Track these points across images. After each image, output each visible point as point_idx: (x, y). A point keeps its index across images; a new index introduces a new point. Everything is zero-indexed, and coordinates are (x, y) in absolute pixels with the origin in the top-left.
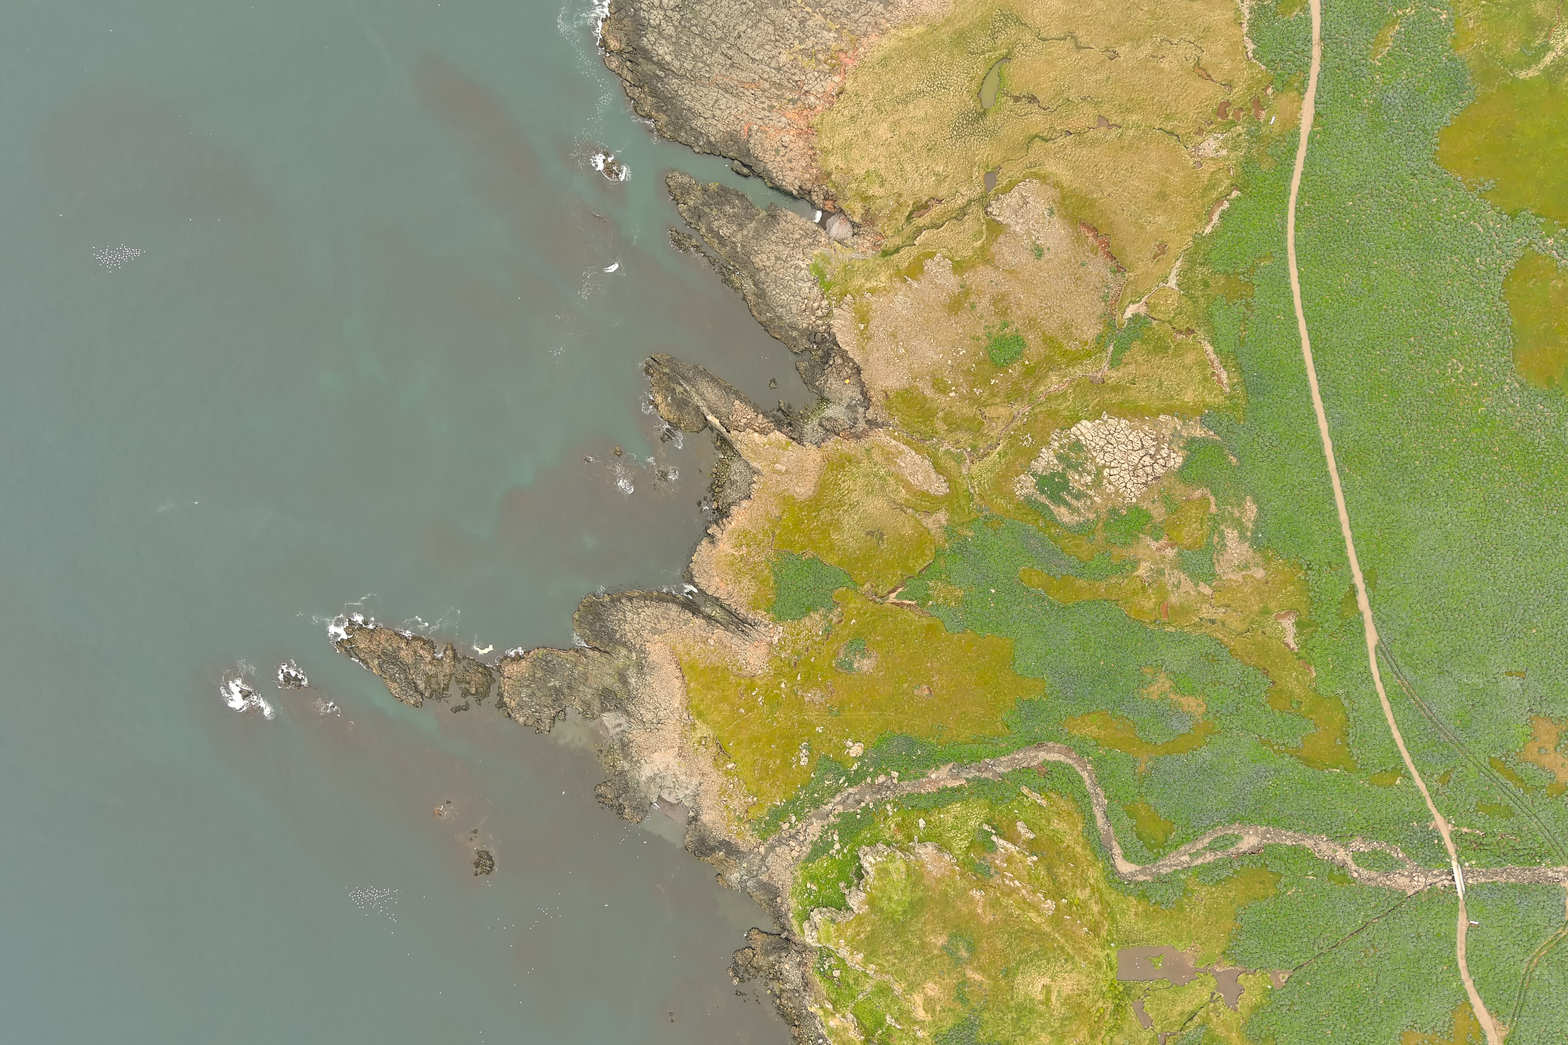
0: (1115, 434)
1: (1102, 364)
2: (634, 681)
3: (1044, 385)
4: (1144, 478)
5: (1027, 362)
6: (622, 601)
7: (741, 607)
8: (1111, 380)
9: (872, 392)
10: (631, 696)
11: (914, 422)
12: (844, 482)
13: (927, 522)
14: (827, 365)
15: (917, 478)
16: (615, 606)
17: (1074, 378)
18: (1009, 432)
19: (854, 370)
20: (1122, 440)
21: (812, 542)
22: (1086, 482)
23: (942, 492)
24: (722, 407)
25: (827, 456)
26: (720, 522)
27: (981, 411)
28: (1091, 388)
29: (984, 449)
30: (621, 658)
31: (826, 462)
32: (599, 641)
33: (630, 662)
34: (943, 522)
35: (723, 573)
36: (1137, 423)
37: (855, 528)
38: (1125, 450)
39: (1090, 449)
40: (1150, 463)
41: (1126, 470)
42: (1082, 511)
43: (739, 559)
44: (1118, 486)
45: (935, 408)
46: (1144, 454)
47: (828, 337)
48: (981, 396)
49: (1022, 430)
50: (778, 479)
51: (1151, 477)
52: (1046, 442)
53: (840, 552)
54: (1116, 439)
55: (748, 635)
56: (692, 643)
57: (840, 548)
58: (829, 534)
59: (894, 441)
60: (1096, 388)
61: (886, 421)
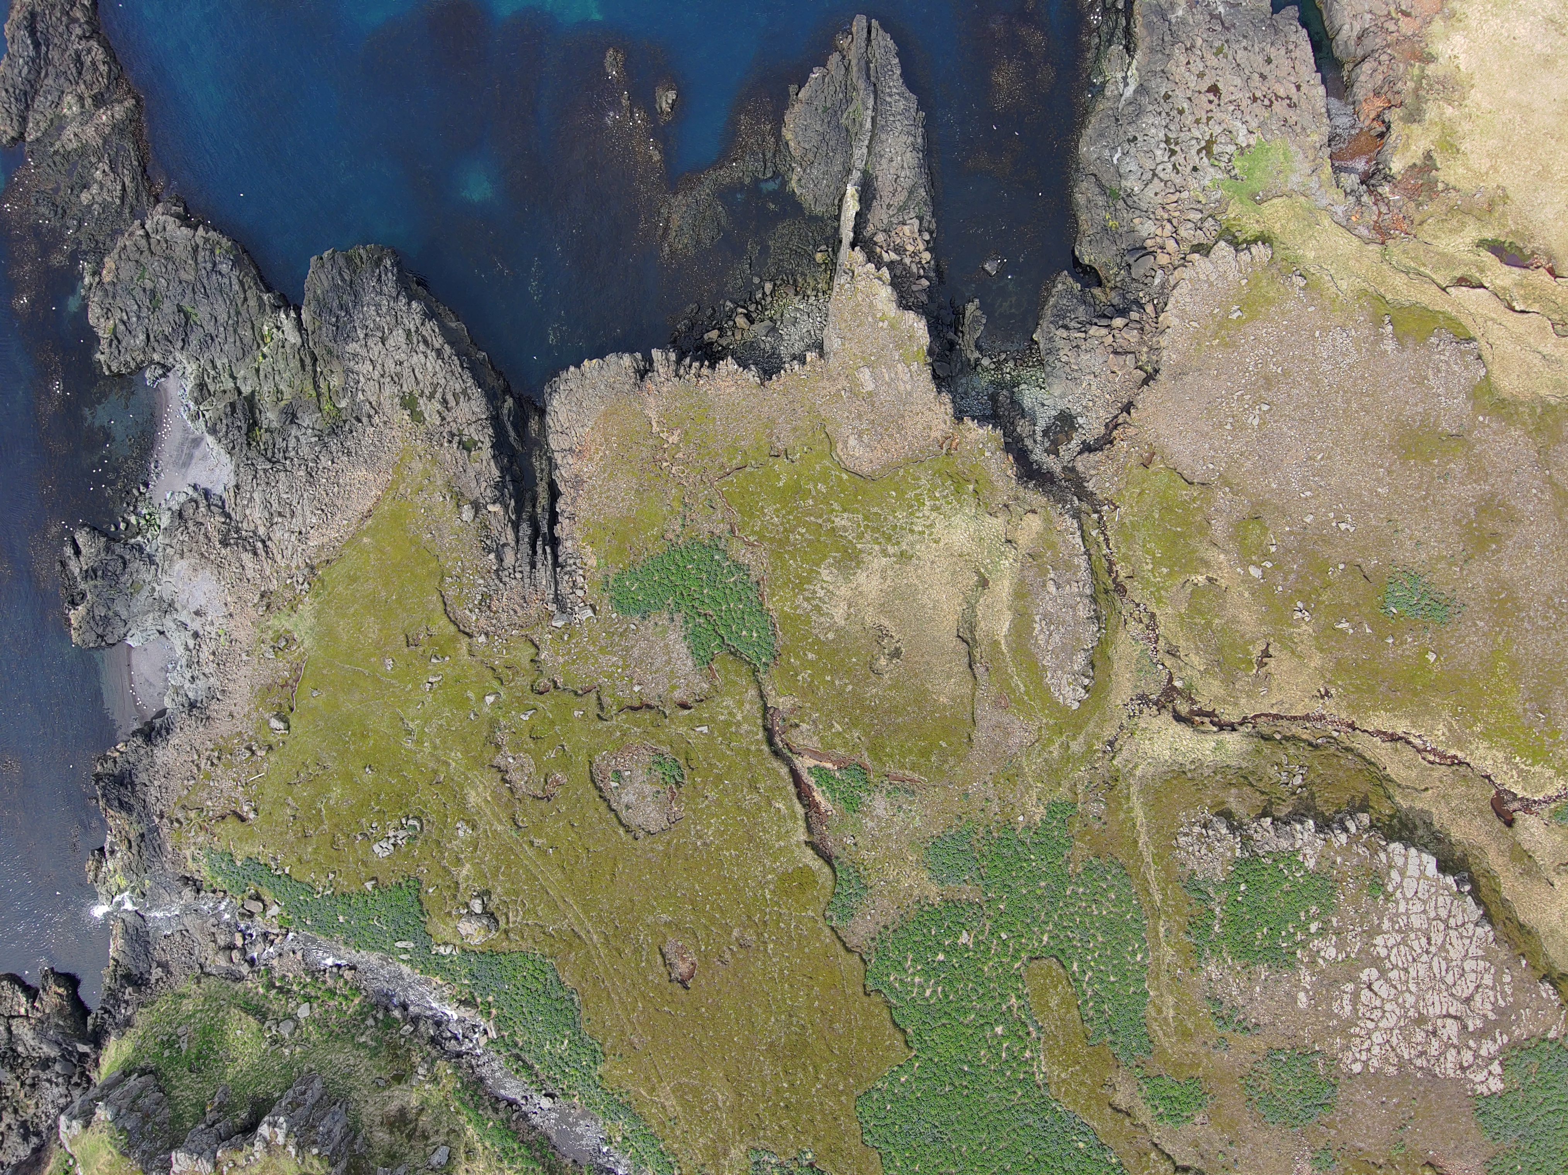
0: (1454, 933)
1: (1538, 792)
2: (298, 440)
3: (1412, 722)
4: (1412, 1051)
5: (1432, 657)
6: (414, 304)
7: (572, 517)
8: (1526, 836)
9: (1131, 431)
10: (269, 455)
11: (1144, 546)
12: (935, 508)
13: (986, 713)
14: (1105, 322)
15: (1050, 635)
16: (396, 299)
17: (1472, 764)
18: (1274, 728)
19: (1139, 372)
20: (1453, 954)
21: (783, 542)
22: (1318, 952)
23: (1065, 699)
24: (885, 207)
25: (954, 444)
26: (688, 360)
27: (1268, 645)
28: (1481, 812)
29: (1200, 709)
30: (323, 385)
31: (944, 451)
32: (317, 323)
33: (326, 407)
34: (1010, 742)
35: (604, 435)
36: (1503, 954)
37: (871, 596)
38: (1438, 976)
39: (1388, 909)
40: (1449, 1038)
41: (1402, 1006)
42: (1258, 988)
43: (651, 442)
44: (1359, 1018)
45: (1202, 559)
46: (1459, 1014)
47: (1157, 281)
48: (1297, 624)
49: (1298, 749)
50: (843, 393)
51: (1425, 1063)
52: (1323, 813)
53: (805, 604)
54: (1445, 940)
55: (533, 565)
56: (439, 483)
57: (813, 598)
58: (822, 560)
59: (1079, 541)
60: (1489, 821)
61: (1101, 498)
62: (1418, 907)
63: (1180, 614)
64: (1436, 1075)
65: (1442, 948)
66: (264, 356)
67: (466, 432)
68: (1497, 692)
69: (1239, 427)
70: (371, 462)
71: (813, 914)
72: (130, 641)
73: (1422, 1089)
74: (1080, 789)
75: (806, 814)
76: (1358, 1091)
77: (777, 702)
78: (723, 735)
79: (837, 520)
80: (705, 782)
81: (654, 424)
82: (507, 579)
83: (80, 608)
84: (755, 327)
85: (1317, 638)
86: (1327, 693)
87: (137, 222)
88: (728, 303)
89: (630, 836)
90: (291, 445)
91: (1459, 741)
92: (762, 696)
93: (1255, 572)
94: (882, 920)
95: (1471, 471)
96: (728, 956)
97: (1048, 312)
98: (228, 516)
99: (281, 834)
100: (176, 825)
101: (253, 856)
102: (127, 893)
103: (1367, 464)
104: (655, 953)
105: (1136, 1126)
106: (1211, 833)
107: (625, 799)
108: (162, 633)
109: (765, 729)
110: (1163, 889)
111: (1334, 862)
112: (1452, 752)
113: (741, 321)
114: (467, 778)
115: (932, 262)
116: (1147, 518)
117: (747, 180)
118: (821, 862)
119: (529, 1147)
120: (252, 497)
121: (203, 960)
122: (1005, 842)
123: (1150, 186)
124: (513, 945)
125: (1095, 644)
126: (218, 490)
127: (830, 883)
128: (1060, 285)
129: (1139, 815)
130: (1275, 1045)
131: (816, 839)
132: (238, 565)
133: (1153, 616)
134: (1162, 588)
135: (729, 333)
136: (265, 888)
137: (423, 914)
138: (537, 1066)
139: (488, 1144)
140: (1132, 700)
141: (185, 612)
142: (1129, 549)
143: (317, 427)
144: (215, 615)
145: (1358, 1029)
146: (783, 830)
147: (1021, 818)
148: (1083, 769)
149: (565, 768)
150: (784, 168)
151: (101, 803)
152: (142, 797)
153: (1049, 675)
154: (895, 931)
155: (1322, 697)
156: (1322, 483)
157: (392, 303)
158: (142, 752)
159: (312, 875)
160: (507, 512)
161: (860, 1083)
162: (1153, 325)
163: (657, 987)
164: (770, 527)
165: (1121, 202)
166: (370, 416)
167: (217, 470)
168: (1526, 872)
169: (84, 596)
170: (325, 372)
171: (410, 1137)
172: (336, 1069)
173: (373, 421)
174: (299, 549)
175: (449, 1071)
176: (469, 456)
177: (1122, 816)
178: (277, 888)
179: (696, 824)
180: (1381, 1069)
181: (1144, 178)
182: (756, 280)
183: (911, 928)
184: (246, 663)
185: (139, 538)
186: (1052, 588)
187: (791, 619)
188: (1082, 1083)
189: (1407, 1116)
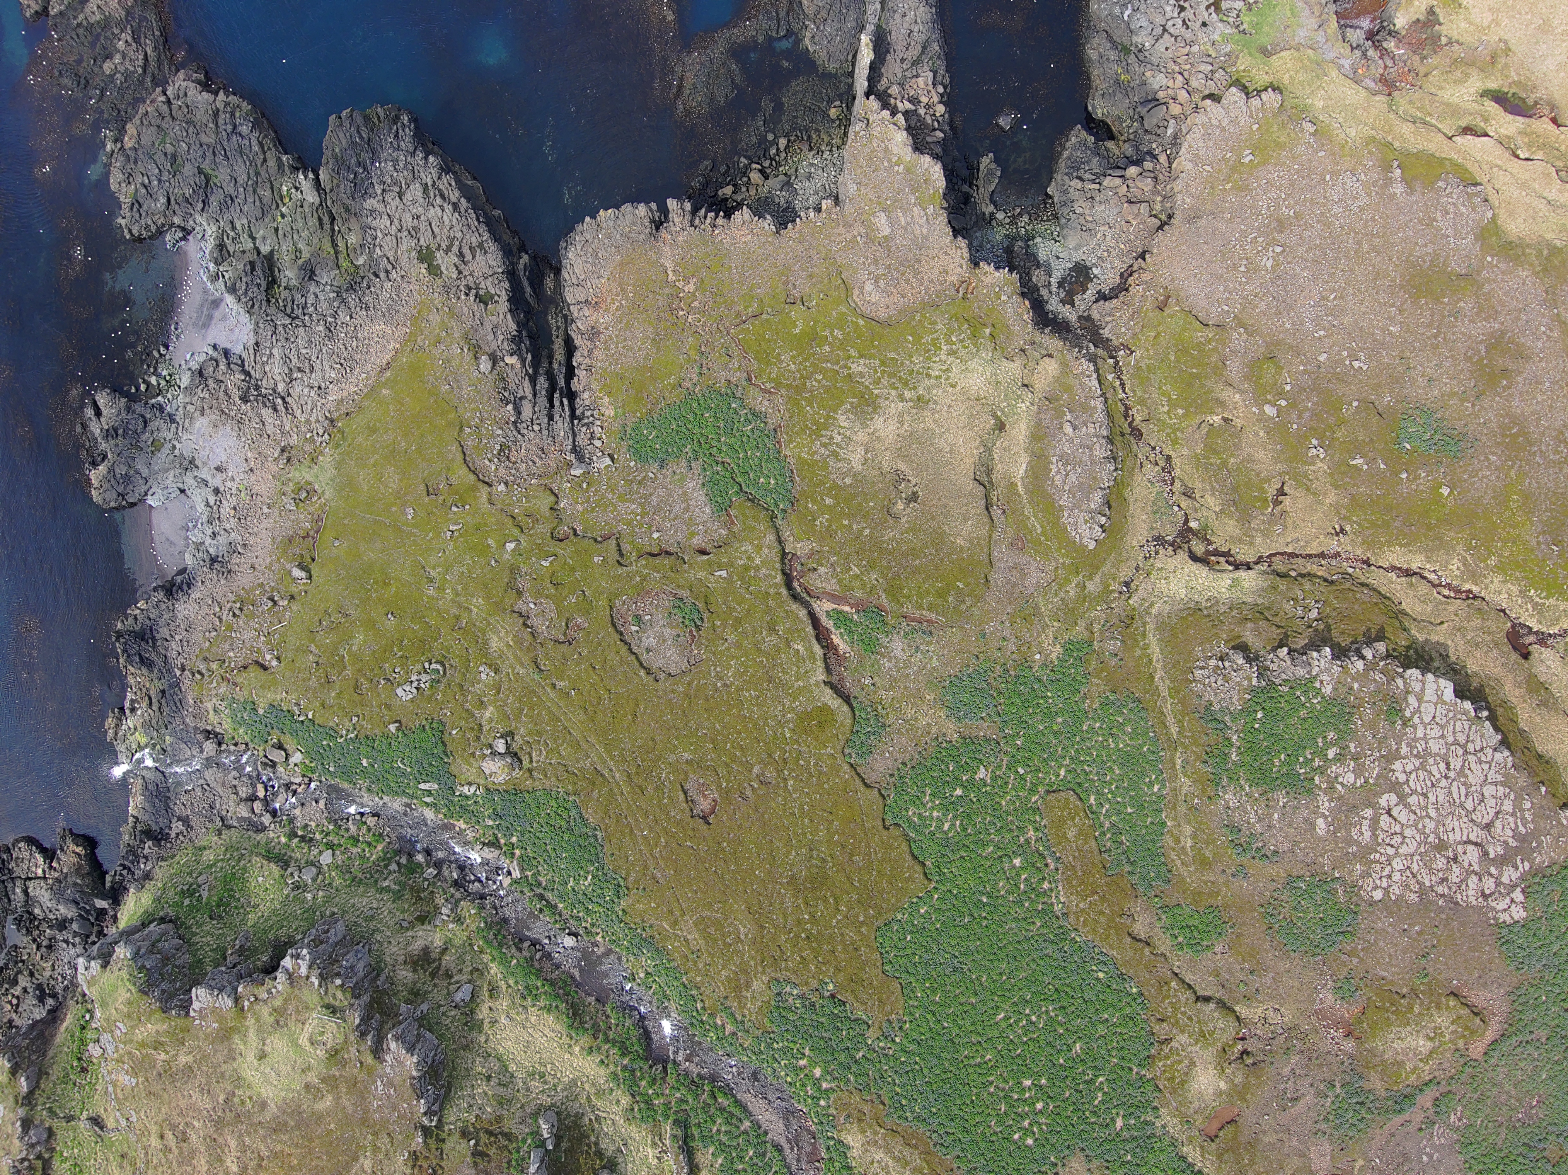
0: (1472, 759)
1: (1553, 625)
2: (317, 297)
3: (1427, 557)
4: (1433, 878)
5: (1445, 491)
6: (431, 159)
7: (589, 369)
8: (1542, 668)
9: (1146, 276)
10: (288, 311)
11: (1160, 388)
12: (952, 353)
13: (1003, 555)
14: (1119, 172)
15: (1067, 475)
16: (413, 154)
17: (1487, 598)
18: (1289, 566)
19: (1153, 219)
20: (1472, 779)
21: (800, 389)
22: (1336, 777)
23: (1081, 538)
24: (898, 61)
25: (970, 288)
26: (703, 211)
27: (1283, 484)
28: (1497, 644)
29: (1216, 550)
30: (341, 244)
31: (961, 295)
32: (335, 181)
33: (345, 264)
34: (1027, 583)
35: (620, 284)
36: (1522, 780)
37: (888, 441)
38: (1457, 801)
39: (1406, 734)
40: (1470, 865)
41: (1422, 832)
42: (1276, 815)
43: (667, 291)
44: (1379, 844)
45: (1217, 399)
46: (1479, 841)
47: (1170, 131)
48: (1312, 461)
49: (1314, 584)
50: (859, 238)
51: (1446, 890)
52: (1339, 644)
53: (822, 450)
54: (1463, 765)
55: (551, 418)
56: (457, 335)
57: (830, 444)
58: (839, 406)
59: (1096, 383)
60: (1504, 653)
61: (1116, 343)
62: (1436, 732)
63: (1196, 455)
64: (1457, 903)
65: (1461, 773)
66: (283, 216)
67: (482, 285)
68: (1511, 526)
69: (1253, 269)
70: (389, 315)
71: (832, 751)
72: (150, 501)
73: (1444, 916)
74: (1096, 628)
75: (825, 655)
76: (1380, 919)
77: (795, 548)
78: (742, 579)
79: (853, 366)
80: (724, 625)
81: (670, 273)
82: (525, 431)
83: (100, 468)
84: (770, 182)
85: (1331, 475)
86: (1342, 530)
87: (159, 90)
88: (743, 160)
89: (651, 679)
90: (309, 301)
91: (1474, 575)
92: (780, 542)
93: (1270, 411)
94: (900, 757)
95: (1481, 310)
96: (748, 792)
97: (1062, 164)
98: (248, 374)
99: (304, 680)
100: (198, 676)
101: (275, 704)
102: (147, 750)
103: (1379, 303)
104: (677, 790)
105: (1156, 955)
106: (1227, 664)
107: (646, 643)
108: (183, 491)
109: (784, 573)
110: (1180, 721)
111: (1351, 688)
112: (1467, 586)
113: (755, 177)
114: (489, 624)
115: (947, 116)
116: (1162, 361)
117: (761, 39)
118: (840, 700)
119: (552, 983)
120: (271, 353)
121: (224, 813)
122: (1022, 680)
123: (1161, 41)
124: (537, 783)
125: (1112, 483)
126: (238, 349)
127: (849, 721)
128: (1073, 139)
129: (1155, 651)
130: (1295, 873)
131: (835, 679)
132: (258, 420)
133: (1169, 458)
134: (1178, 429)
135: (744, 189)
136: (288, 735)
137: (447, 755)
138: (561, 906)
139: (511, 982)
140: (1148, 541)
141: (206, 469)
142: (1145, 392)
143: (335, 284)
144: (236, 470)
145: (1378, 855)
146: (802, 671)
147: (1038, 656)
148: (1099, 608)
149: (587, 613)
150: (797, 26)
151: (121, 660)
152: (163, 652)
153: (1066, 515)
154: (913, 767)
155: (1337, 534)
156: (1335, 323)
157: (409, 158)
158: (163, 606)
159: (336, 719)
160: (524, 366)
161: (880, 914)
162: (1167, 174)
163: (678, 823)
164: (787, 374)
165: (1132, 57)
166: (387, 272)
167: (237, 330)
168: (1543, 704)
169: (105, 457)
170: (342, 230)
171: (433, 975)
172: (358, 913)
173: (391, 276)
174: (319, 404)
175: (473, 912)
176: (486, 309)
177: (1138, 652)
178: (300, 733)
179: (716, 666)
180: (1402, 896)
181: (1154, 33)
182: (770, 137)
183: (928, 764)
184: (267, 516)
185: (160, 398)
186: (1068, 429)
187: (808, 465)
188: (1101, 913)
189: (1429, 944)
